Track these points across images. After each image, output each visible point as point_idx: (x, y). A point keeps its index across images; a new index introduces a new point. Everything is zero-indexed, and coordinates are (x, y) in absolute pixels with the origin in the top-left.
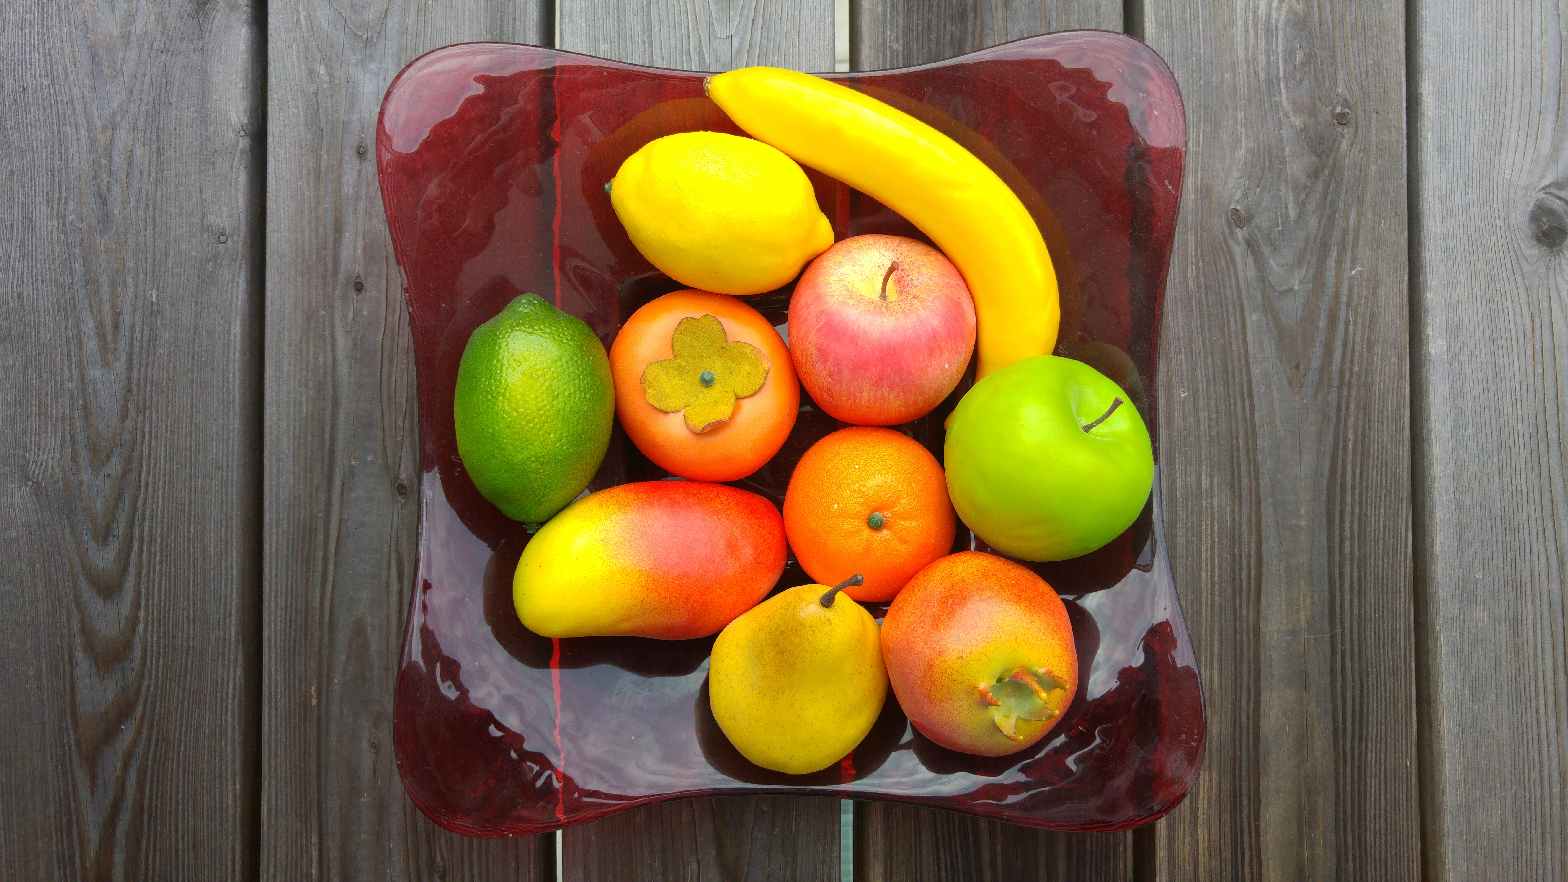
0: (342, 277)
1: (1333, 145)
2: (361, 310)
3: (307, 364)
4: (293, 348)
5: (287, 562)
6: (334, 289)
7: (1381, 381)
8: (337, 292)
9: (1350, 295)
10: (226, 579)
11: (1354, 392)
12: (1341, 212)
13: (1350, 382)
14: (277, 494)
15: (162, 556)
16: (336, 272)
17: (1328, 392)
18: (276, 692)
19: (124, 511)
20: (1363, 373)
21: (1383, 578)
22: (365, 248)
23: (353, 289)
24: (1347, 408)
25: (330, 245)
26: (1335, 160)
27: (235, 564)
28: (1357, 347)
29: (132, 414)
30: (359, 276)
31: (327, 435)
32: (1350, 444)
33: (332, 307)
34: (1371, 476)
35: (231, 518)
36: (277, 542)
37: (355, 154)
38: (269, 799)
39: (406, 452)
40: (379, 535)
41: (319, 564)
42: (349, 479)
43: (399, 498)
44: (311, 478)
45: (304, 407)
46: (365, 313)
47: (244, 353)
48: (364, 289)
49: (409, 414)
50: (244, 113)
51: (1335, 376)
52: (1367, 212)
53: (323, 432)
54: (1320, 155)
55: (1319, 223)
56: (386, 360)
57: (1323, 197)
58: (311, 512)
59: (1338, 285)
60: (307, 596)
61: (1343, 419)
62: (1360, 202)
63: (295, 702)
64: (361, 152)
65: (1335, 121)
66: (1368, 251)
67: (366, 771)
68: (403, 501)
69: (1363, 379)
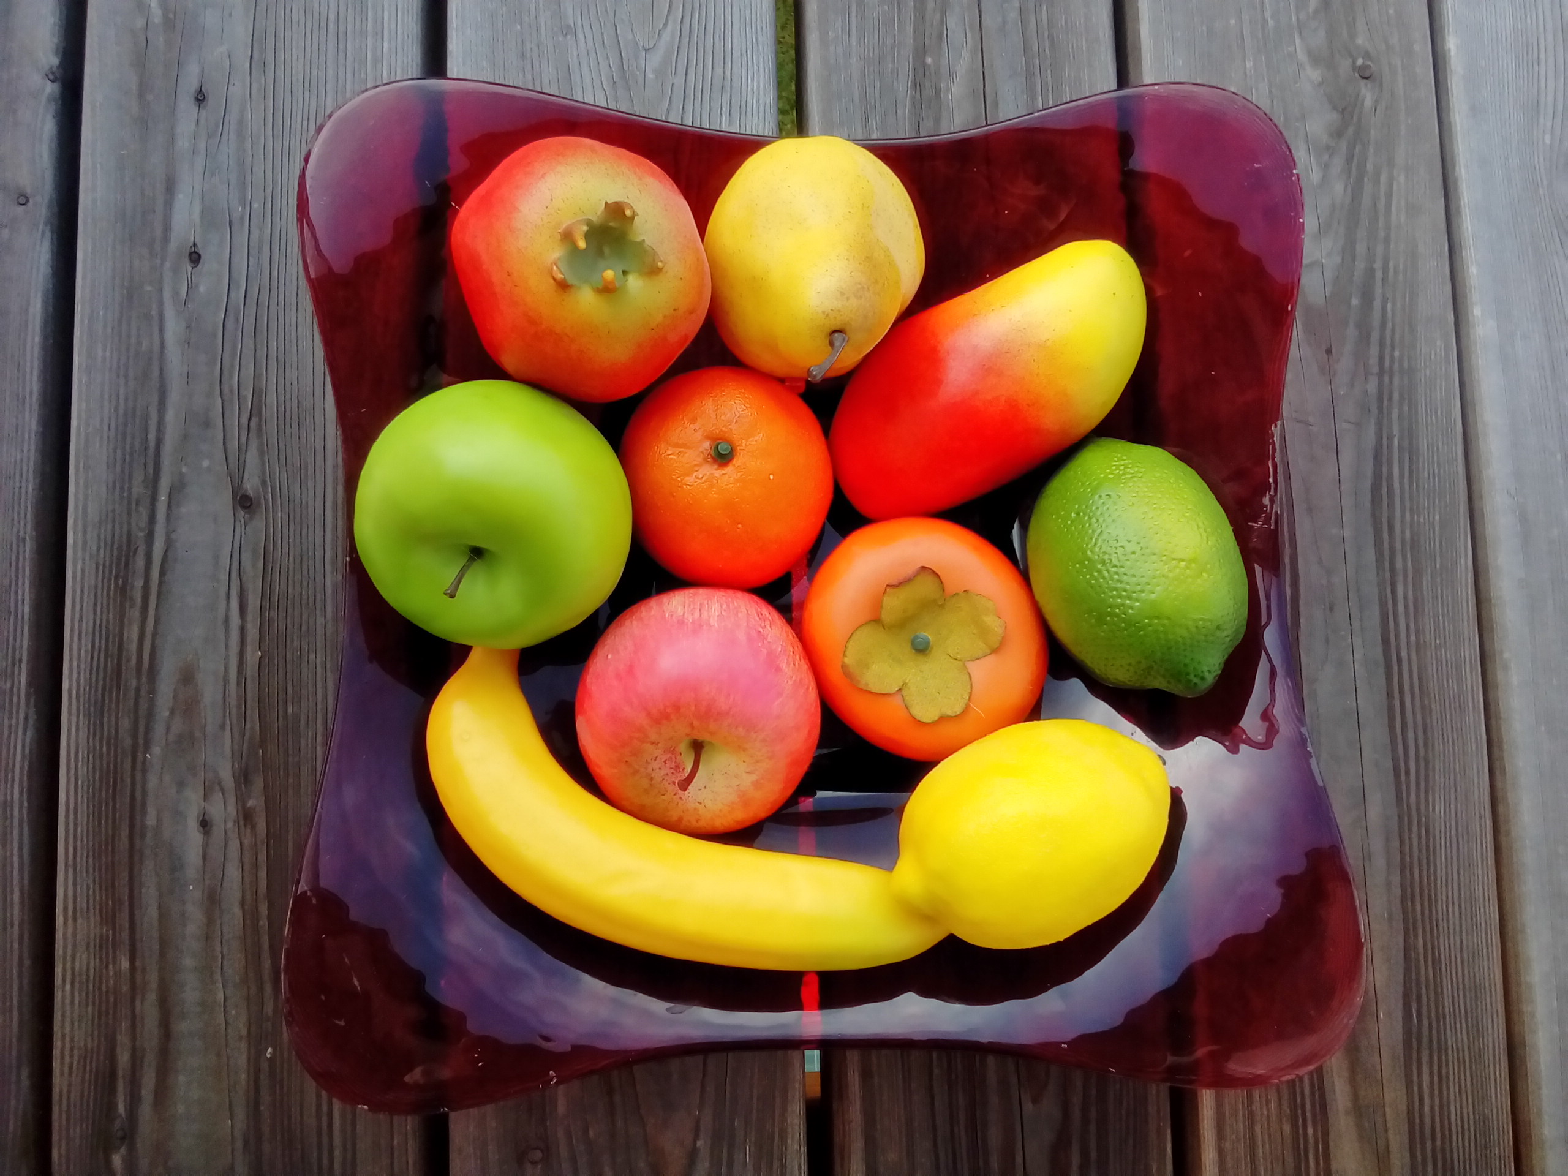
0: (173, 246)
1: (1356, 100)
2: (197, 286)
3: (128, 349)
4: (109, 330)
5: (96, 594)
6: (163, 260)
7: (1426, 367)
8: (168, 264)
10: (16, 616)
12: (1370, 176)
13: (1391, 368)
14: (85, 509)
16: (166, 239)
17: (1366, 379)
18: (77, 757)
20: (1406, 358)
21: (1442, 597)
22: (202, 212)
23: (187, 260)
24: (1390, 399)
25: (159, 207)
28: (1398, 327)
30: (195, 245)
31: (152, 437)
33: (160, 281)
35: (24, 540)
36: (83, 571)
37: (192, 100)
38: (66, 895)
39: (252, 458)
40: (216, 558)
41: (138, 596)
42: (177, 490)
43: (243, 513)
44: (130, 489)
45: (122, 402)
46: (202, 289)
47: (45, 337)
48: (201, 260)
49: (256, 411)
50: (57, 53)
51: (1374, 361)
52: (1398, 176)
53: (146, 433)
54: (1343, 113)
55: (1346, 188)
56: (228, 345)
57: (1349, 159)
58: (129, 531)
59: (1370, 257)
60: (121, 636)
61: (1385, 411)
62: (1391, 164)
63: (101, 769)
64: (200, 99)
65: (1357, 75)
66: (1403, 220)
67: (193, 856)
68: (247, 516)
69: (1406, 365)
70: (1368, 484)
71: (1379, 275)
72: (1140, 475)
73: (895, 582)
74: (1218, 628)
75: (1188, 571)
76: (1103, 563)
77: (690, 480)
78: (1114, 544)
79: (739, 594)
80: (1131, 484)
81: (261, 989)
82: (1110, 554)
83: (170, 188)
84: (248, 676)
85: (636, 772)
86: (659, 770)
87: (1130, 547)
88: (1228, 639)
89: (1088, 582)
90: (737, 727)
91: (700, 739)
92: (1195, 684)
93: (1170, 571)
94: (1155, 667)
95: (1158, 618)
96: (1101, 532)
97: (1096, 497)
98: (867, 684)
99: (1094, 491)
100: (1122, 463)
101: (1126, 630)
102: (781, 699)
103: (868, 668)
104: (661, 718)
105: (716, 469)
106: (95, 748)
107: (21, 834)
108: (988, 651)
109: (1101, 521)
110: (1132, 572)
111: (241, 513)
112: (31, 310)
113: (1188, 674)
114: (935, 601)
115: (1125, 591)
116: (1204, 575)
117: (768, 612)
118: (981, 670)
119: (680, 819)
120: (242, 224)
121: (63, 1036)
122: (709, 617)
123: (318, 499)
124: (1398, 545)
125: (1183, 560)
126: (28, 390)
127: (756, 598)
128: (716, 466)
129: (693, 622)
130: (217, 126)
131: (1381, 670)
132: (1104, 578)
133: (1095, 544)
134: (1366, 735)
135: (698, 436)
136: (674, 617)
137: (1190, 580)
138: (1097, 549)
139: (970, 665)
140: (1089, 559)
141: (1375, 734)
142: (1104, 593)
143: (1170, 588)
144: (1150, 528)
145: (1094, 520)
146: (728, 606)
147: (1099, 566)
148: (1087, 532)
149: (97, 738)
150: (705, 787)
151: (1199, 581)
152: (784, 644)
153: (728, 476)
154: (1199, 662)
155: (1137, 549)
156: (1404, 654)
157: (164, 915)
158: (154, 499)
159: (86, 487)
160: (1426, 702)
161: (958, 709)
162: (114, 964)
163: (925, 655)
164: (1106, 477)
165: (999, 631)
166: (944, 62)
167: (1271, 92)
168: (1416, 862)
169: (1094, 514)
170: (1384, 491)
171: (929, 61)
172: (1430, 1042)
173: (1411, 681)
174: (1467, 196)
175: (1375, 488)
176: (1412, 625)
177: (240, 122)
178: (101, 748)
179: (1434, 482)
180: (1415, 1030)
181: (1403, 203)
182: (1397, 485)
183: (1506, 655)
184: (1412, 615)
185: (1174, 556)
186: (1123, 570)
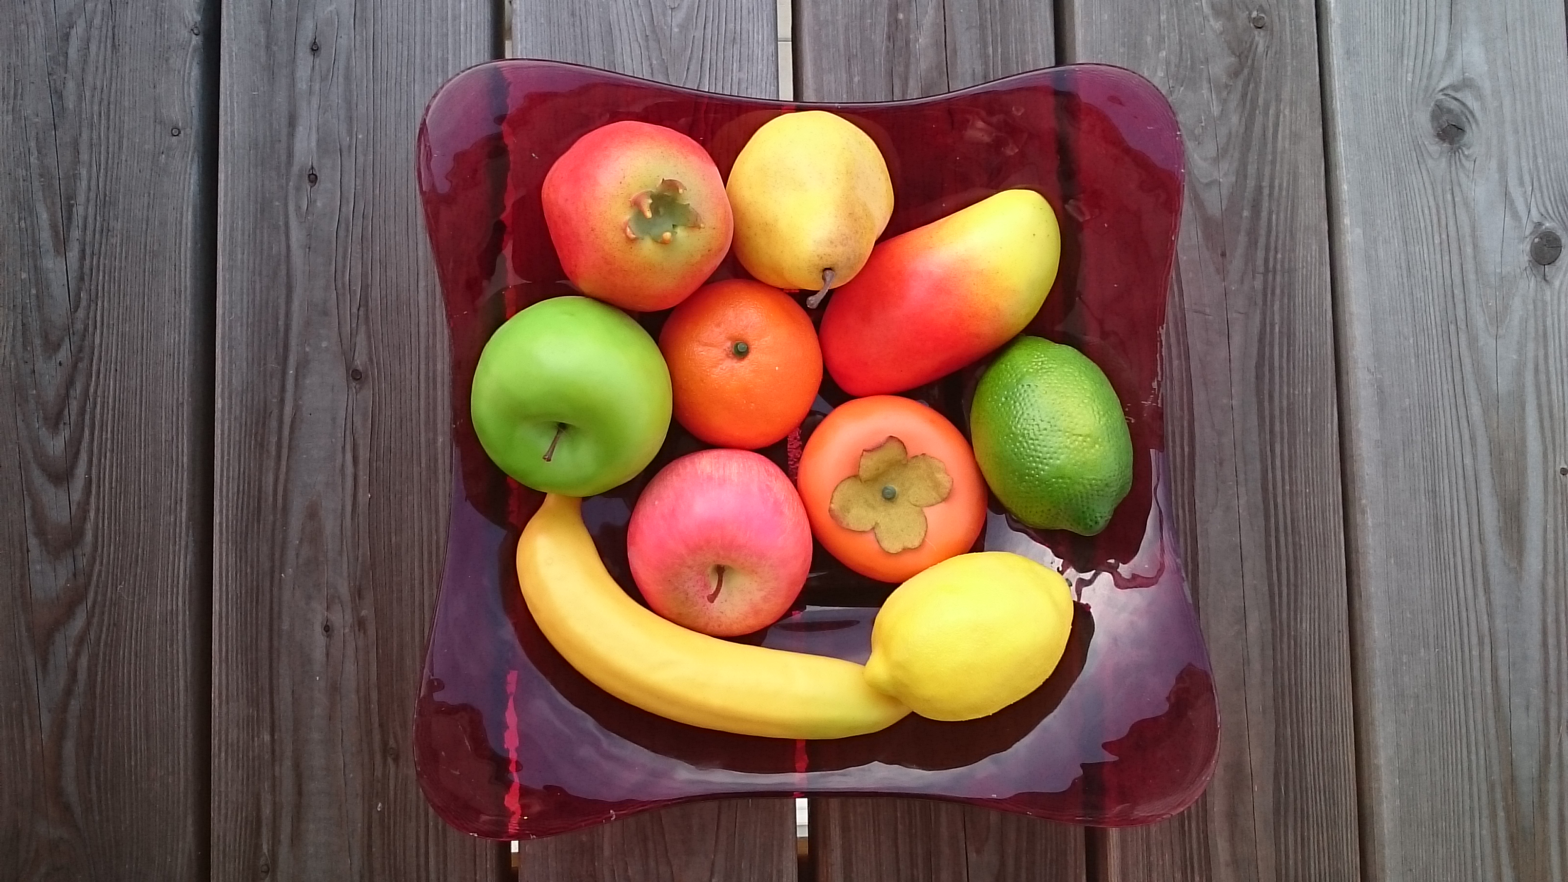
0: (295, 169)
1: (1251, 46)
2: (315, 201)
3: (261, 253)
4: (246, 237)
6: (288, 180)
7: (1303, 267)
8: (291, 184)
9: (1272, 187)
10: (177, 465)
11: (1278, 278)
12: (1261, 109)
13: (1274, 268)
14: (230, 382)
15: (113, 443)
16: (290, 164)
17: (1254, 277)
18: (227, 577)
19: (76, 398)
20: (1287, 260)
21: (1312, 455)
22: (318, 141)
23: (306, 180)
24: (1273, 293)
25: (284, 138)
26: (1253, 60)
27: (185, 450)
28: (1281, 236)
29: (84, 303)
30: (312, 168)
31: (281, 323)
32: (1277, 328)
33: (286, 198)
34: (1297, 356)
35: (183, 403)
37: (309, 50)
39: (361, 339)
40: (334, 420)
41: (273, 449)
42: (303, 365)
43: (354, 384)
44: (265, 364)
45: (258, 295)
46: (319, 204)
47: (195, 243)
48: (318, 180)
49: (365, 302)
50: (198, 11)
51: (1260, 262)
52: (1284, 110)
53: (277, 319)
54: (1239, 56)
55: (1240, 119)
56: (340, 250)
57: (1244, 96)
58: (265, 398)
59: (1259, 177)
60: (260, 481)
61: (1269, 303)
62: (1278, 100)
63: (246, 586)
64: (315, 49)
65: (1252, 25)
66: (1287, 146)
67: (318, 654)
68: (358, 386)
69: (1286, 266)
70: (1253, 363)
71: (1266, 191)
72: (1053, 370)
73: (868, 448)
74: (1107, 485)
75: (1085, 443)
76: (1023, 436)
77: (717, 370)
78: (1032, 422)
79: (751, 455)
80: (1045, 377)
81: (372, 758)
82: (1028, 430)
83: (292, 123)
84: (360, 514)
85: (676, 588)
86: (692, 587)
87: (1043, 425)
88: (1114, 494)
89: (1013, 450)
90: (751, 557)
91: (724, 565)
92: (1091, 526)
93: (1071, 443)
94: (1061, 513)
95: (1062, 478)
96: (1023, 413)
97: (1020, 386)
98: (848, 524)
99: (1019, 381)
100: (1040, 360)
101: (1040, 486)
102: (783, 536)
103: (849, 512)
104: (695, 550)
105: (736, 363)
108: (940, 500)
109: (1023, 404)
110: (1044, 443)
112: (184, 221)
113: (1085, 519)
114: (900, 461)
115: (1039, 457)
116: (1097, 446)
117: (773, 469)
118: (934, 514)
119: (707, 624)
120: (350, 152)
121: (219, 793)
122: (731, 473)
123: (414, 373)
124: (1277, 413)
125: (1081, 435)
127: (763, 458)
128: (735, 361)
129: (719, 478)
130: (328, 71)
131: (1261, 514)
132: (1024, 448)
133: (1018, 422)
134: (1248, 565)
135: (722, 337)
136: (704, 473)
137: (1086, 450)
138: (1019, 426)
139: (926, 510)
140: (1013, 433)
141: (1255, 563)
142: (1024, 459)
143: (1071, 456)
144: (1058, 411)
145: (1018, 404)
146: (744, 466)
147: (1020, 439)
148: (1012, 413)
149: (243, 561)
150: (726, 601)
151: (1093, 451)
152: (785, 494)
153: (743, 368)
154: (1093, 510)
155: (1048, 427)
156: (1279, 500)
157: (296, 700)
158: (284, 373)
159: (230, 363)
160: (1297, 539)
161: (916, 544)
162: (259, 737)
163: (893, 502)
164: (1027, 371)
165: (948, 485)
166: (913, 17)
167: (1180, 40)
168: (1286, 666)
169: (1018, 399)
170: (1267, 368)
171: (901, 16)
172: (1295, 810)
173: (1285, 523)
174: (1341, 125)
175: (1259, 366)
176: (1287, 477)
177: (348, 68)
178: (246, 570)
179: (1307, 361)
180: (1282, 800)
181: (1288, 131)
182: (1277, 364)
183: (1364, 501)
184: (1287, 468)
185: (1075, 432)
186: (1036, 442)
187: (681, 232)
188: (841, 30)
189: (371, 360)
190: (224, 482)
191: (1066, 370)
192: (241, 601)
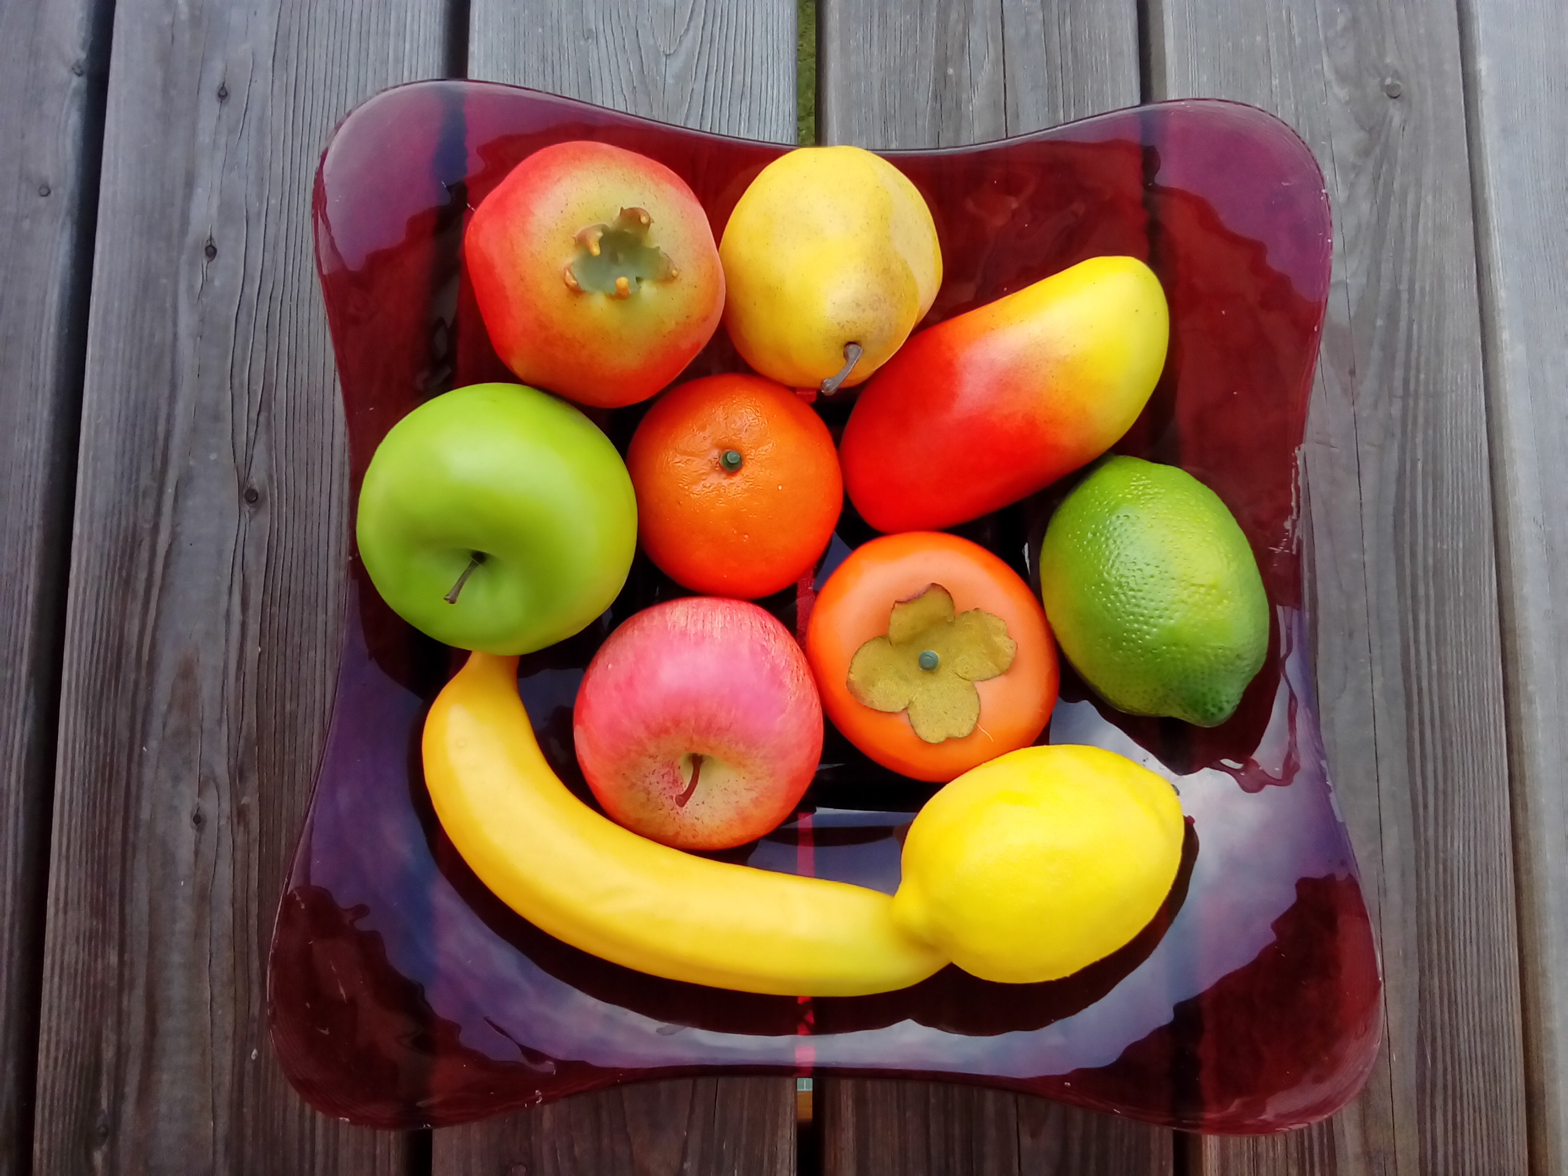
0: (190, 239)
1: (1384, 120)
2: (212, 280)
3: (141, 342)
4: (123, 322)
5: (99, 584)
6: (180, 253)
7: (1452, 391)
8: (184, 258)
9: (1411, 291)
10: (19, 605)
11: (1421, 404)
12: (1397, 195)
13: (1416, 391)
16: (183, 233)
17: (1391, 404)
20: (1431, 382)
21: (1465, 626)
22: (220, 206)
23: (203, 253)
24: (1415, 423)
25: (178, 201)
26: (1387, 137)
27: (31, 587)
30: (211, 238)
31: (161, 429)
32: (1420, 465)
33: (176, 274)
34: (1445, 501)
35: (31, 528)
36: (87, 560)
37: (215, 96)
38: (58, 885)
39: (260, 451)
40: (221, 552)
41: (141, 588)
42: (185, 483)
43: (250, 508)
44: (137, 480)
46: (217, 283)
47: (60, 328)
48: (217, 254)
49: (265, 405)
51: (1398, 383)
52: (1426, 196)
53: (156, 424)
54: (1370, 131)
55: (1372, 206)
56: (239, 340)
57: (1376, 179)
58: (135, 524)
59: (1396, 280)
60: (122, 629)
61: (1410, 434)
62: (1419, 184)
63: (97, 762)
64: (223, 95)
65: (1385, 94)
66: (1430, 241)
67: (185, 853)
68: (252, 510)
69: (1431, 388)
70: (1390, 509)
71: (1405, 296)
72: (1160, 496)
73: (903, 598)
74: (1238, 657)
75: (1208, 598)
76: (1120, 585)
77: (698, 488)
78: (1132, 566)
79: (744, 605)
80: (1150, 505)
81: (249, 990)
82: (1127, 577)
83: (190, 183)
84: (247, 671)
85: (633, 785)
86: (657, 785)
87: (1148, 571)
88: (1247, 669)
89: (1105, 606)
90: (737, 744)
91: (700, 753)
92: (1213, 714)
93: (1189, 597)
94: (1172, 695)
95: (1175, 644)
96: (1119, 554)
97: (1114, 518)
98: (873, 702)
99: (1111, 512)
100: (1141, 483)
101: (1142, 656)
102: (783, 716)
103: (873, 686)
104: (660, 732)
105: (725, 479)
106: (92, 740)
107: (16, 824)
108: (998, 673)
109: (1118, 543)
110: (1150, 596)
111: (247, 508)
112: (48, 300)
113: (1205, 704)
114: (945, 618)
115: (1142, 615)
116: (1225, 601)
117: (772, 625)
118: (990, 692)
119: (678, 834)
120: (259, 220)
121: (50, 1029)
122: (712, 628)
123: (323, 495)
124: (1420, 573)
125: (1202, 586)
126: (41, 379)
127: (760, 610)
128: (724, 475)
129: (696, 634)
130: (238, 123)
131: (1401, 701)
132: (1121, 601)
133: (1112, 566)
134: (1384, 766)
135: (707, 444)
136: (676, 628)
137: (1210, 606)
138: (1114, 572)
139: (978, 685)
140: (1105, 582)
141: (1393, 765)
142: (1120, 618)
143: (1189, 615)
145: (1111, 541)
146: (732, 618)
147: (1116, 589)
148: (1104, 554)
149: (95, 729)
150: (703, 803)
151: (1219, 607)
152: (788, 659)
153: (736, 485)
154: (1218, 692)
155: (1156, 572)
156: (1425, 684)
157: (153, 910)
158: (161, 490)
159: (94, 477)
160: (1447, 734)
161: (965, 731)
162: (103, 958)
163: (933, 673)
164: (1124, 497)
165: (1010, 652)
166: (966, 73)
167: (1296, 108)
168: (1433, 898)
169: (1112, 536)
170: (1407, 516)
171: (951, 71)
172: (1445, 1087)
173: (1432, 712)
174: (1497, 216)
175: (1398, 512)
176: (1433, 654)
177: (261, 119)
178: (98, 740)
179: (1458, 508)
180: (1428, 1074)
181: (1430, 224)
182: (1420, 510)
183: (1531, 688)
184: (1434, 644)
185: (1194, 581)
186: (1140, 594)
187: (648, 290)
188: (877, 85)
189: (270, 477)
190: (77, 629)
191: (1178, 497)
192: (89, 780)
